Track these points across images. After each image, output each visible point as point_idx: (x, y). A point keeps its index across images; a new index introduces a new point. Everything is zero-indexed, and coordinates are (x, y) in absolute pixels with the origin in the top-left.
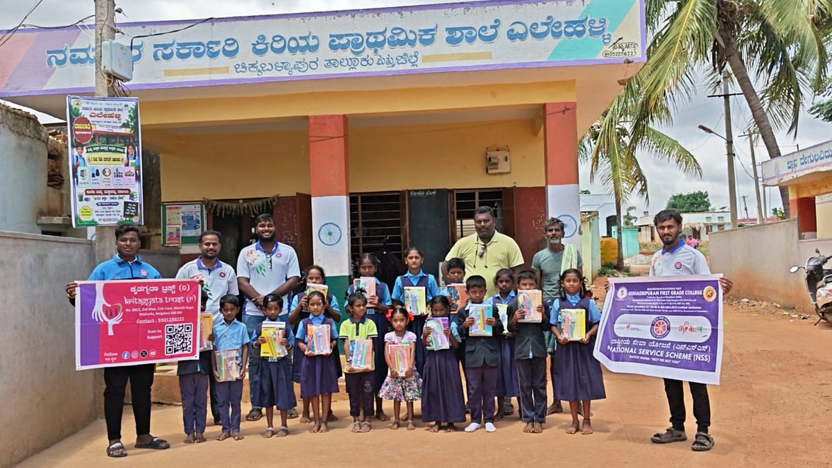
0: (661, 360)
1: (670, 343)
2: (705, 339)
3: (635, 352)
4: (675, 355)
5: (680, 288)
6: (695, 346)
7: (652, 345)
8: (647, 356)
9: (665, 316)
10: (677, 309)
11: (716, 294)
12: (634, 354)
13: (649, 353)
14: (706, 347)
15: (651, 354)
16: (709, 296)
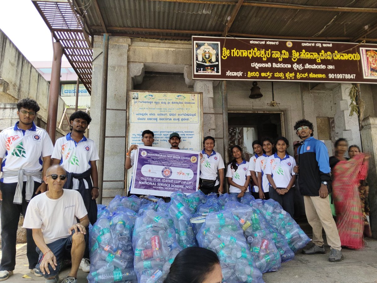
0: (169, 188)
1: (172, 180)
2: (191, 179)
3: (155, 185)
4: (176, 186)
5: (178, 155)
6: (185, 182)
7: (163, 181)
8: (162, 186)
9: (169, 167)
10: (176, 164)
11: (197, 160)
12: (155, 186)
13: (163, 185)
14: (191, 182)
15: (164, 186)
16: (193, 160)
